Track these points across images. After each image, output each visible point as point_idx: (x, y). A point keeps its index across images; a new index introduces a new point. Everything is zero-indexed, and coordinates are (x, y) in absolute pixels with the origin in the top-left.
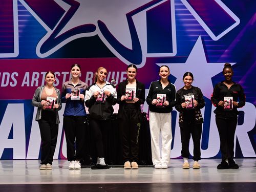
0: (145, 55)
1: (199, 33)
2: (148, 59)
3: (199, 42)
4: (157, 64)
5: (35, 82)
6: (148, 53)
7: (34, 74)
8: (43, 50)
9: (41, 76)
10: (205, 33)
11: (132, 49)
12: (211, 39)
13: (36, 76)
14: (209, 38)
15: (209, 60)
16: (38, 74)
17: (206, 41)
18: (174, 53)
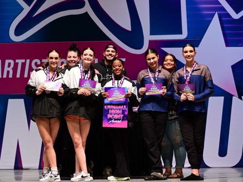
0: (148, 37)
1: (215, 9)
2: (151, 42)
3: (216, 21)
4: (163, 49)
5: (8, 72)
6: (151, 34)
7: (7, 62)
8: (18, 32)
9: (16, 65)
10: (223, 9)
11: (130, 30)
12: (231, 17)
13: (9, 64)
14: (229, 15)
15: (228, 44)
16: (12, 62)
17: (225, 19)
18: (184, 35)
